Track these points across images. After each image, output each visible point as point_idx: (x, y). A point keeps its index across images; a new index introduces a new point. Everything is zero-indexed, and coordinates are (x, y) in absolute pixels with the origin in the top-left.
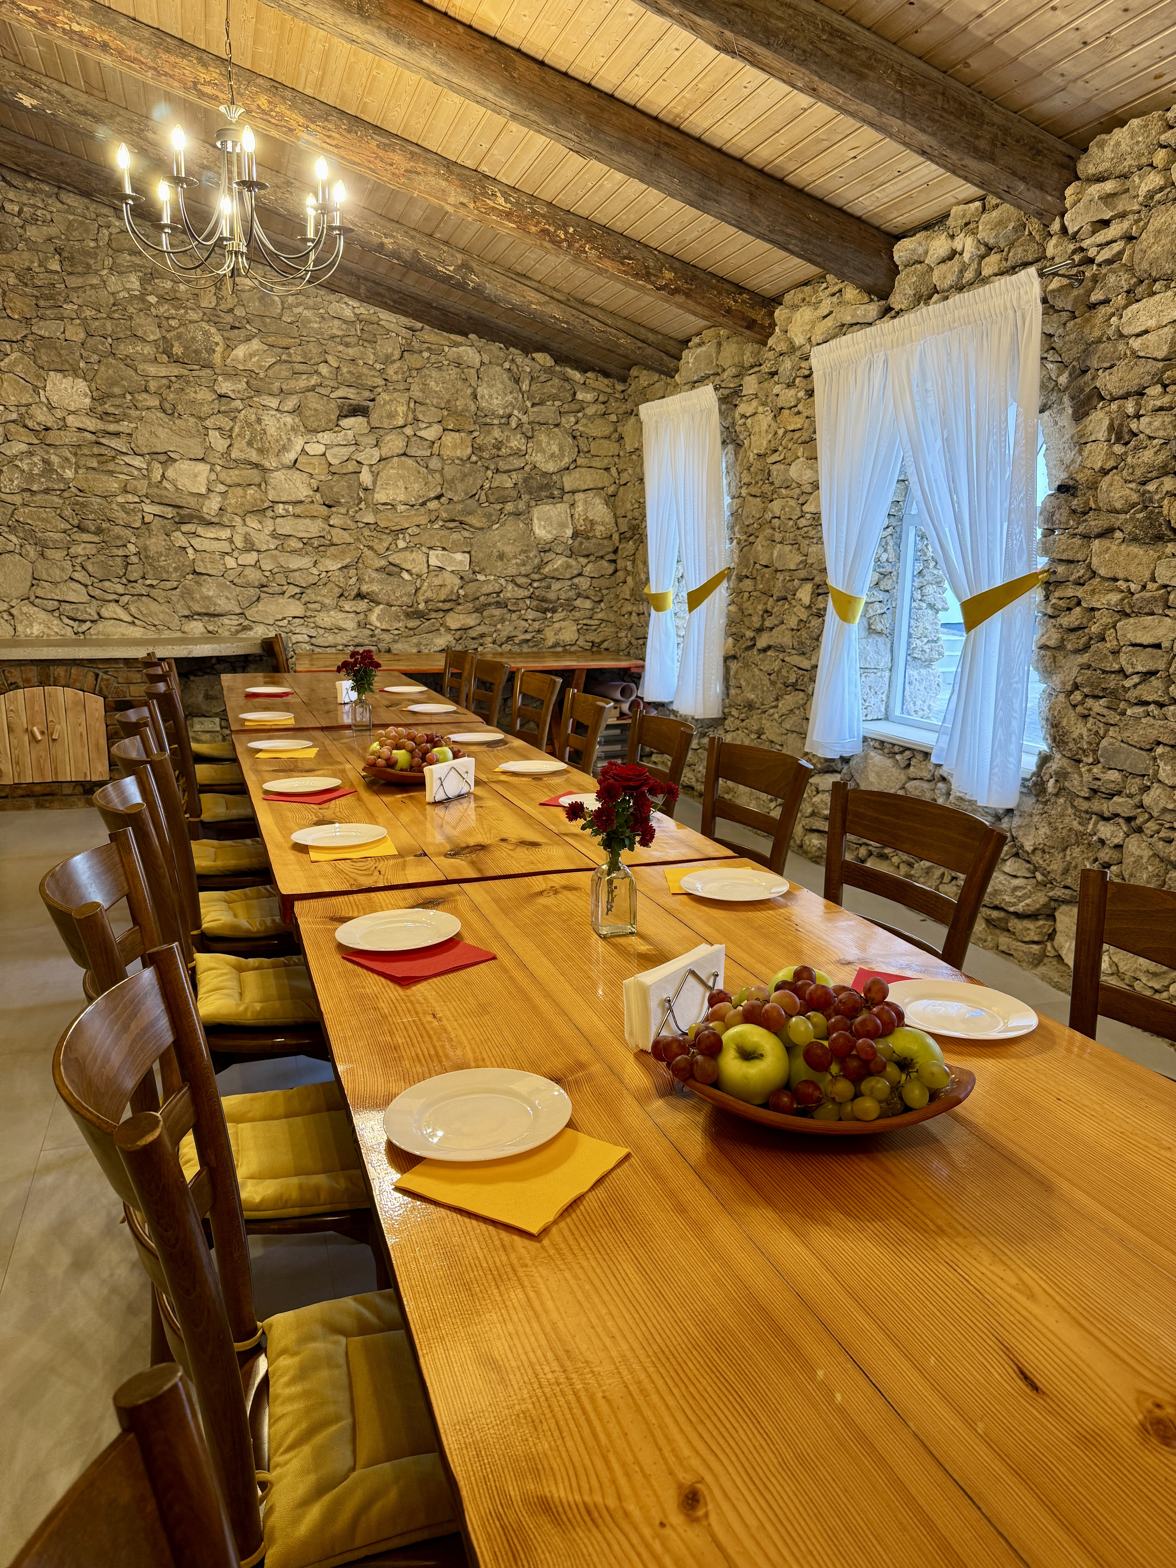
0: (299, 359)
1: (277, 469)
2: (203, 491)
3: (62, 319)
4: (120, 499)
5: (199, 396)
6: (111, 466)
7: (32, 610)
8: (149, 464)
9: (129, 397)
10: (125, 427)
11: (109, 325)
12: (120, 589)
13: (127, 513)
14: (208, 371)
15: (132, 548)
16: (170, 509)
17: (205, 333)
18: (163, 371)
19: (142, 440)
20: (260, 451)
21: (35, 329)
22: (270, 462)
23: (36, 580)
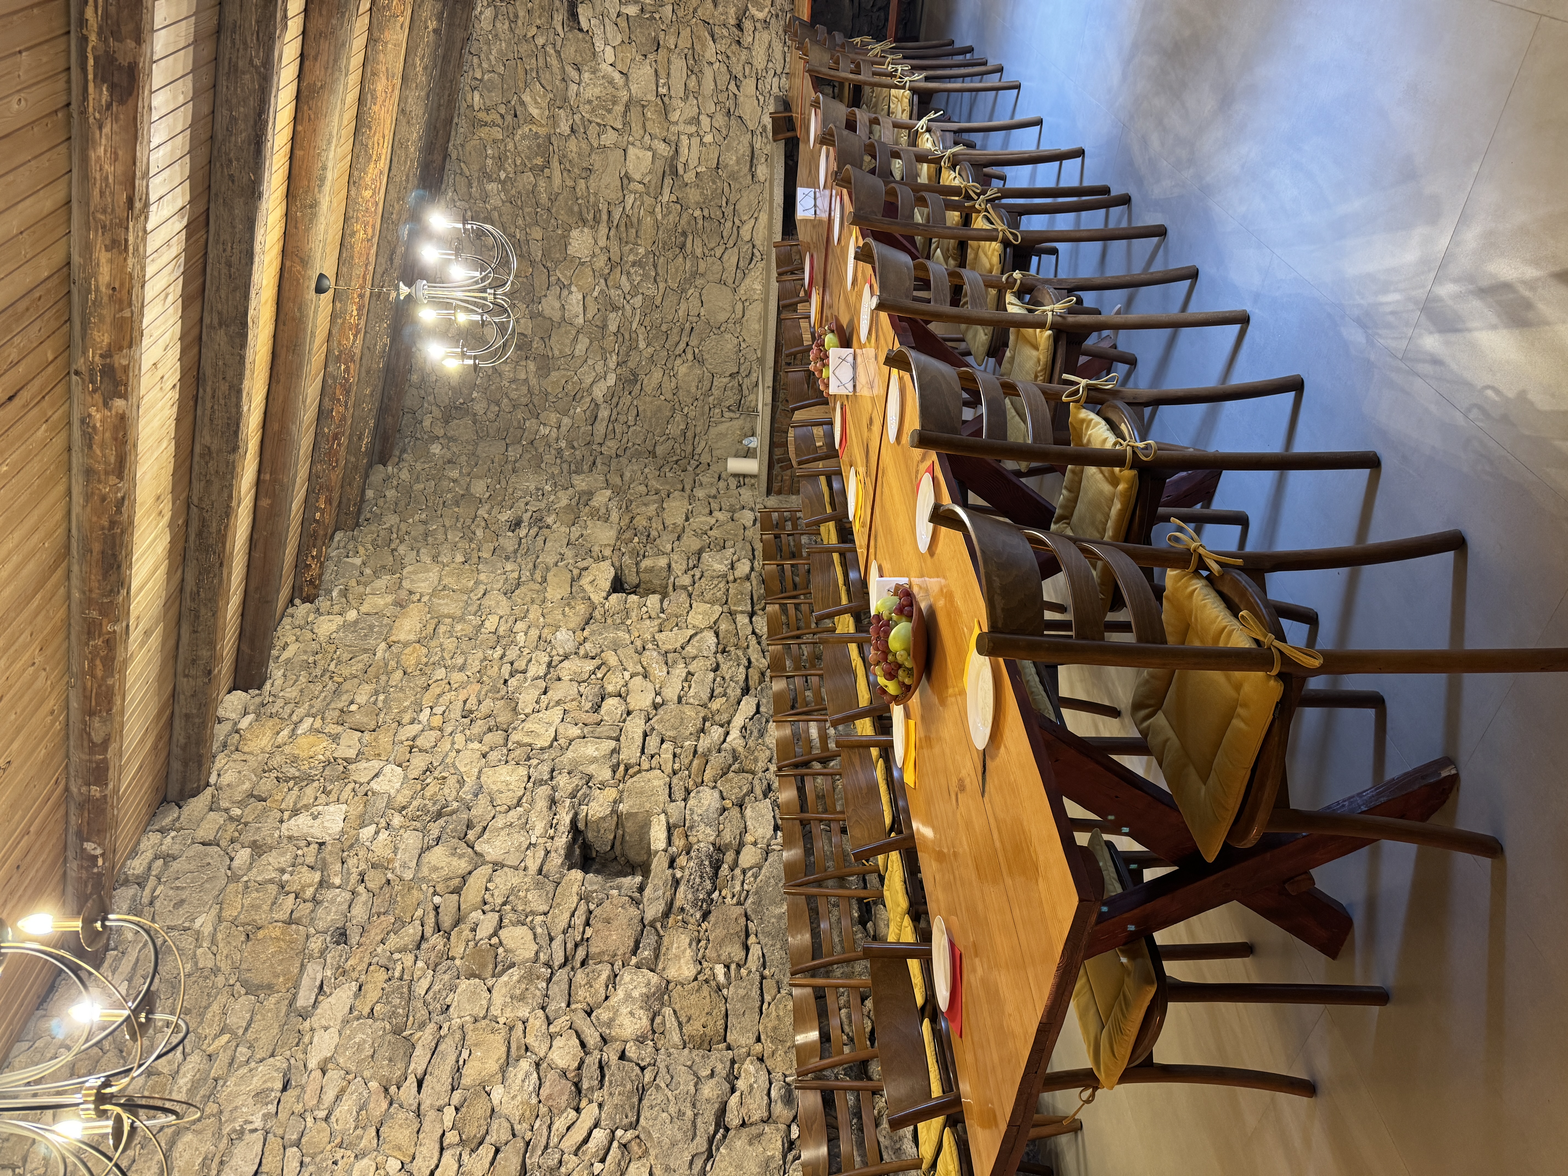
0: (534, 61)
1: (629, 90)
2: (650, 154)
3: (528, 241)
4: (659, 217)
5: (574, 150)
6: (635, 220)
7: (743, 287)
8: (631, 192)
9: (580, 201)
10: (604, 207)
11: (527, 210)
12: (729, 224)
13: (670, 213)
14: (553, 139)
15: (698, 213)
16: (666, 180)
17: (523, 137)
18: (557, 174)
19: (613, 195)
20: (614, 103)
21: (538, 259)
22: (624, 95)
23: (722, 282)
